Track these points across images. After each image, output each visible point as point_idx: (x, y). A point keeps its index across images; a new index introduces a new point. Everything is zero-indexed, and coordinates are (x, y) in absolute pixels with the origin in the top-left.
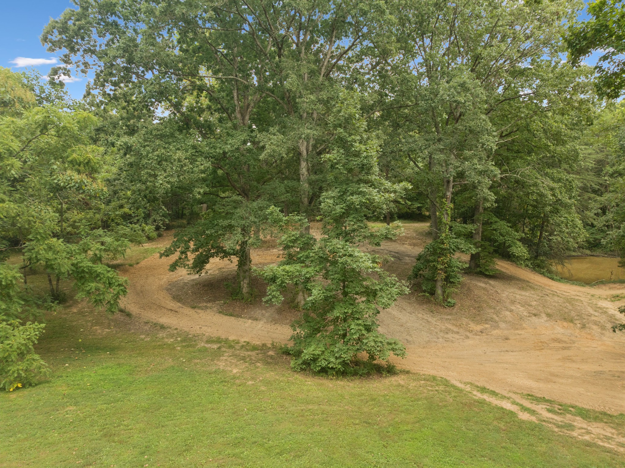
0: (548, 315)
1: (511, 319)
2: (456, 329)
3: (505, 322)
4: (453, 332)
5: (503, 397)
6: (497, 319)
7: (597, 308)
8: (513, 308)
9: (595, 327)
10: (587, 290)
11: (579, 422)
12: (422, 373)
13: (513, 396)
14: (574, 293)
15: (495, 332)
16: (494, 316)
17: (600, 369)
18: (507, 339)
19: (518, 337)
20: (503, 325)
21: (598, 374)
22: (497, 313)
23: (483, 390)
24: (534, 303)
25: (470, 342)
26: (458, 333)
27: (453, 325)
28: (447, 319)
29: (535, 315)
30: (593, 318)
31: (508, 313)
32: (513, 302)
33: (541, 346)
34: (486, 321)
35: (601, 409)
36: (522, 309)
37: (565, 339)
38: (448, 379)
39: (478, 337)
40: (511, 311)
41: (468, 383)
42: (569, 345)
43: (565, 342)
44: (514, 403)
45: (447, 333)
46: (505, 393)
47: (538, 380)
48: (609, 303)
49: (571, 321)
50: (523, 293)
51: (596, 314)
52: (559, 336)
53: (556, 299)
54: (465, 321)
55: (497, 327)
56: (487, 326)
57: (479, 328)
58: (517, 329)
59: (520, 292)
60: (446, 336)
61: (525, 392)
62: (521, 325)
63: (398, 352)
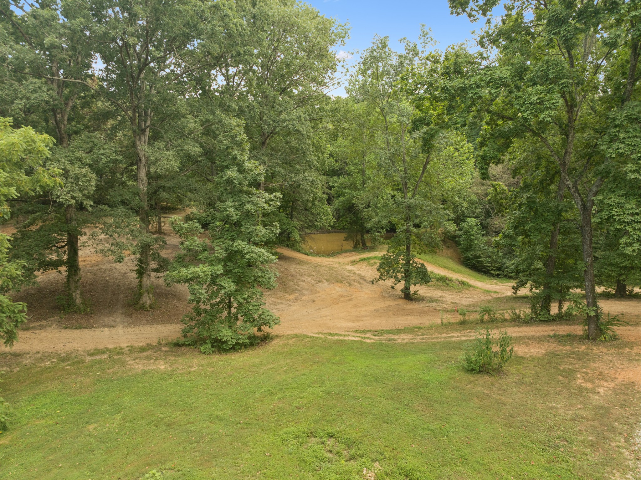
0: (327, 280)
1: (307, 287)
2: (279, 301)
3: (305, 289)
4: (279, 303)
5: (345, 336)
6: (299, 288)
7: (349, 271)
8: (304, 279)
9: (356, 284)
10: (331, 259)
11: (393, 336)
12: (286, 334)
13: (350, 333)
14: (328, 263)
15: (304, 298)
16: (297, 287)
17: (375, 308)
18: (314, 301)
19: (319, 298)
20: (305, 292)
21: (376, 311)
22: (297, 284)
23: (331, 334)
24: (314, 273)
25: (293, 308)
26: (282, 303)
27: (276, 298)
28: (269, 295)
29: (320, 282)
30: (352, 278)
31: (303, 283)
32: (301, 275)
33: (336, 301)
34: (294, 291)
35: (395, 328)
36: (309, 279)
37: (346, 294)
38: (305, 333)
39: (296, 303)
40: (304, 281)
41: (319, 333)
42: (350, 298)
43: (347, 296)
44: (354, 336)
45: (275, 305)
46: (344, 333)
47: (353, 321)
48: (352, 267)
49: (341, 282)
50: (303, 267)
51: (351, 275)
52: (341, 293)
53: (324, 268)
54: (281, 294)
55: (303, 295)
56: (296, 295)
57: (292, 297)
58: (315, 293)
59: (300, 267)
60: (276, 307)
61: (354, 330)
62: (316, 290)
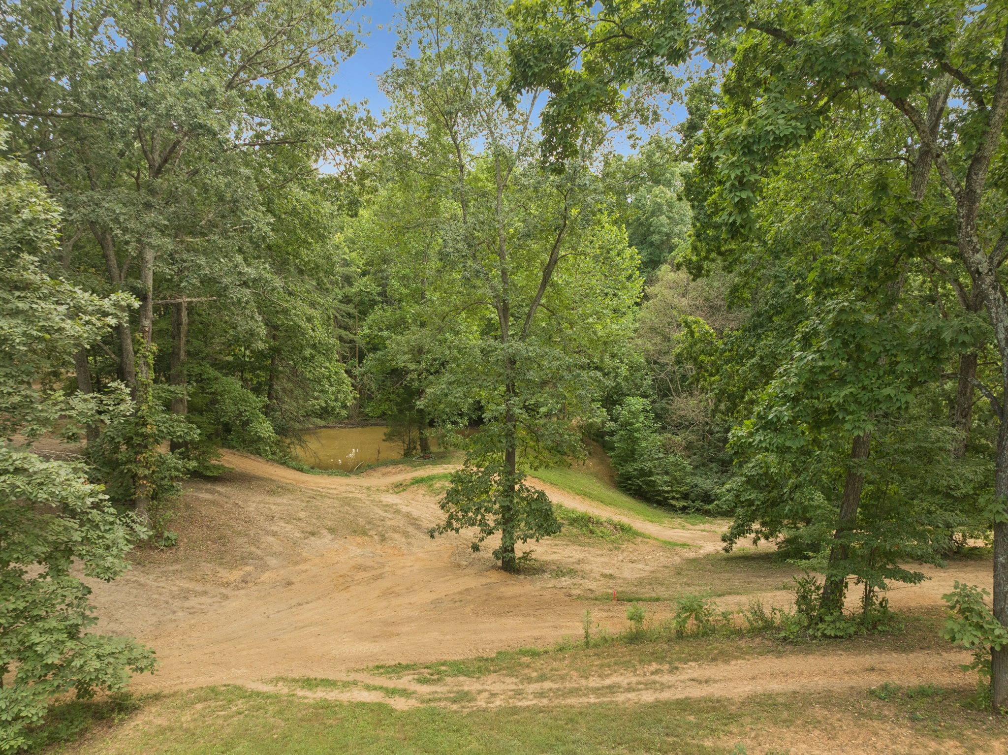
0: (332, 530)
1: (280, 549)
2: (199, 588)
3: (274, 554)
4: (197, 594)
5: (346, 685)
6: (259, 552)
7: (387, 507)
8: (275, 528)
9: (396, 536)
10: (353, 480)
12: (185, 688)
13: (359, 677)
14: (343, 489)
15: (266, 576)
16: (253, 549)
17: (433, 596)
18: (289, 584)
19: (304, 575)
20: (272, 562)
21: (437, 603)
22: (256, 542)
23: (309, 683)
24: (302, 515)
25: (232, 605)
26: (205, 593)
27: (191, 580)
28: (175, 572)
29: (313, 534)
30: (389, 523)
31: (271, 539)
32: (271, 518)
33: (343, 583)
34: (244, 560)
35: (472, 655)
36: (289, 528)
37: (369, 563)
38: (239, 683)
39: (242, 592)
40: (274, 534)
41: (278, 679)
42: (379, 572)
43: (372, 568)
44: (368, 688)
45: (186, 598)
46: (344, 677)
47: (375, 638)
48: (394, 496)
49: (364, 533)
50: (279, 500)
51: (390, 516)
52: (360, 560)
53: (329, 502)
54: (207, 568)
55: (265, 567)
56: (248, 568)
57: (236, 575)
58: (297, 563)
59: (272, 499)
60: (187, 604)
61: (371, 665)
62: (299, 554)
63: (142, 664)
